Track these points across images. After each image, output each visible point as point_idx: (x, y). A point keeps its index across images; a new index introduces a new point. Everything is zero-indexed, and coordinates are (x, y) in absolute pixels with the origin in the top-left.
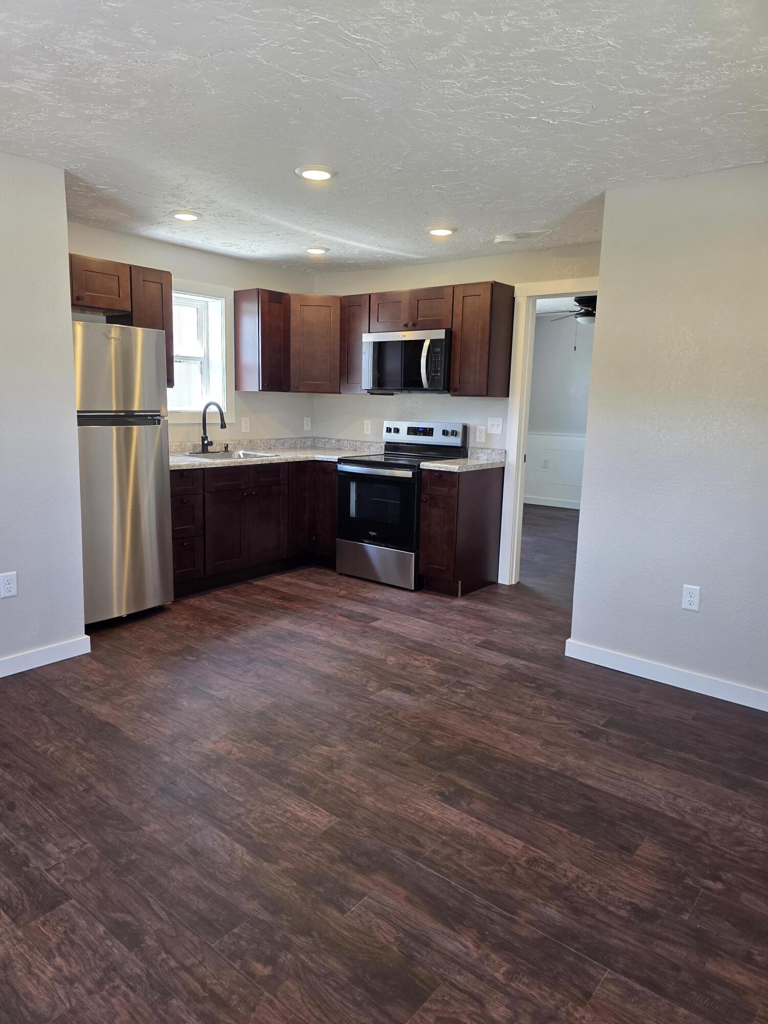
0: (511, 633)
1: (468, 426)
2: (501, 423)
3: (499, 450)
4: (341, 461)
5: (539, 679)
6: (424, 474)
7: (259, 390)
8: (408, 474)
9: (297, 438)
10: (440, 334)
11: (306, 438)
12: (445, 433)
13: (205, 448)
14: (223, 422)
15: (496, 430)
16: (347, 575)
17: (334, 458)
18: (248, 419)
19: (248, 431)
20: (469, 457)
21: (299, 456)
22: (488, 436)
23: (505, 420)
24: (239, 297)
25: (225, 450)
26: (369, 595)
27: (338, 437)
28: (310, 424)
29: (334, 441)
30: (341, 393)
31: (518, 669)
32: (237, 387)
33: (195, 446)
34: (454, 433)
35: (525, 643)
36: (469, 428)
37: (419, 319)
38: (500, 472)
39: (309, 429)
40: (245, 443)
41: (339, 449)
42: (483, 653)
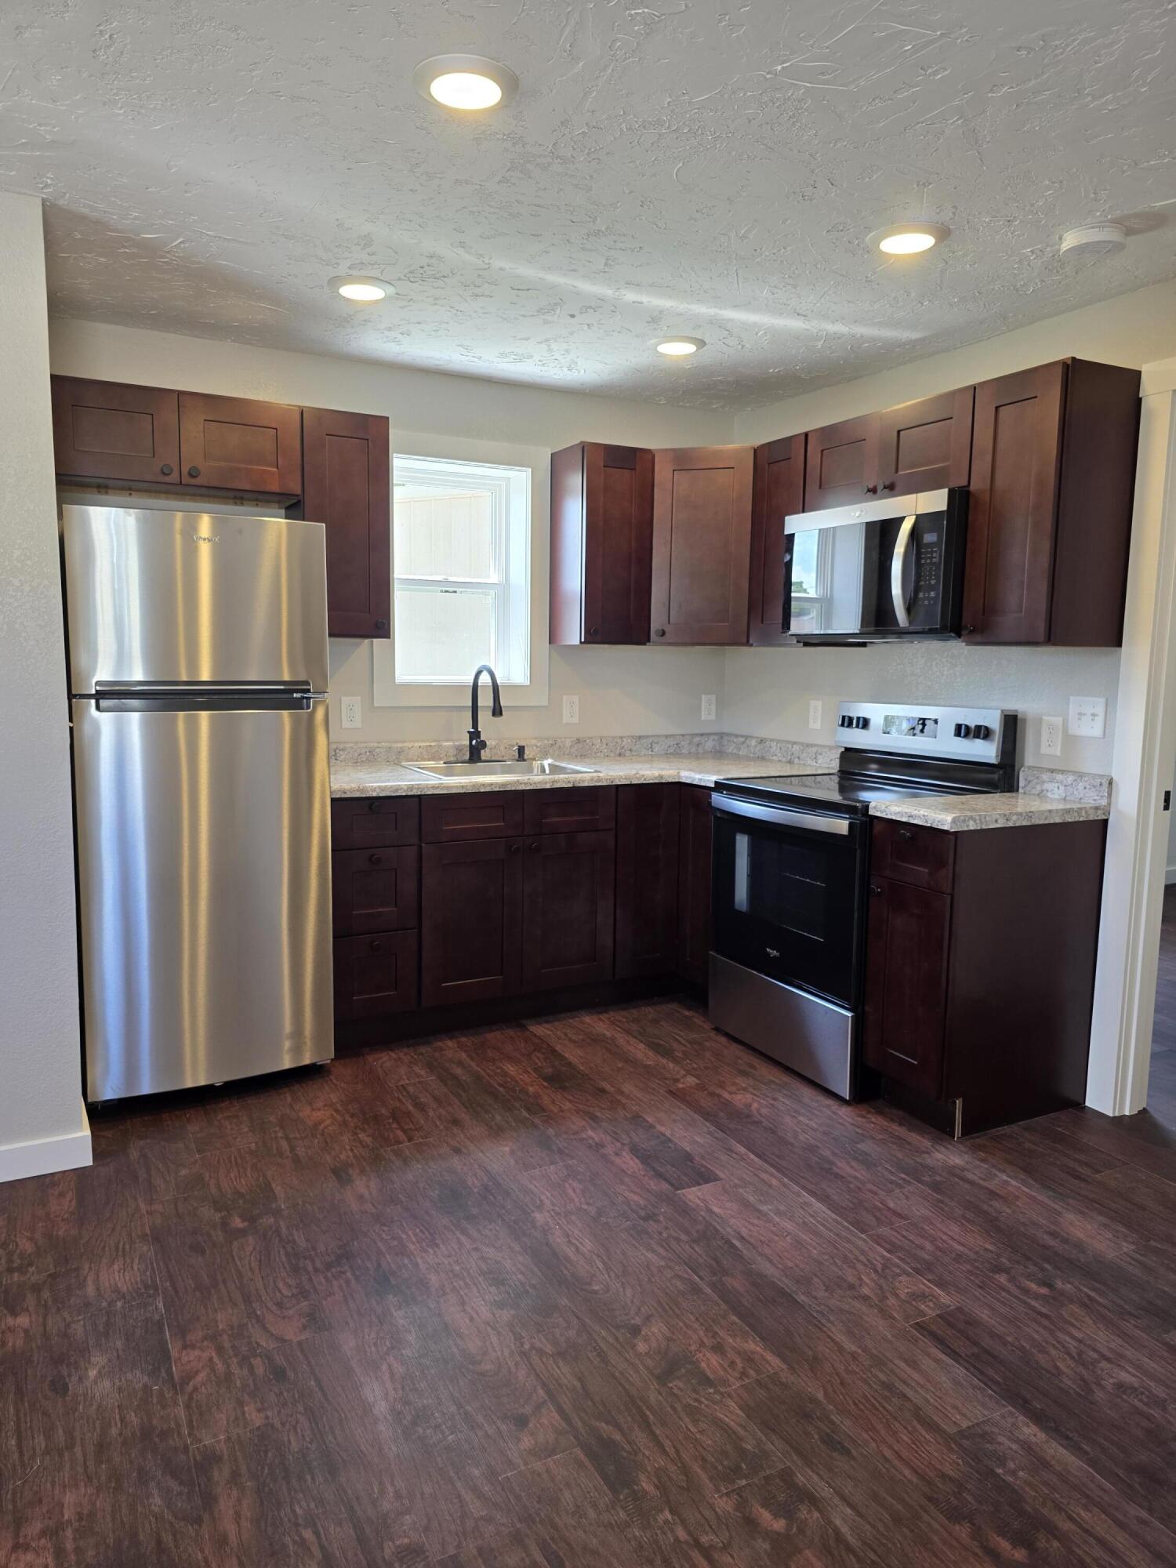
0: (1044, 1297)
1: (1019, 716)
2: (1100, 710)
3: (1095, 776)
4: (720, 787)
5: (1053, 1531)
6: (878, 828)
7: (581, 642)
8: (840, 825)
9: (683, 735)
10: (935, 501)
11: (702, 735)
12: (962, 731)
13: (475, 752)
14: (497, 705)
15: (1090, 728)
16: (727, 1035)
17: (709, 779)
18: (576, 699)
19: (576, 720)
20: (1020, 790)
21: (641, 773)
22: (1071, 741)
23: (1110, 706)
24: (557, 465)
25: (519, 757)
26: (739, 1100)
27: (763, 733)
28: (713, 707)
29: (753, 743)
30: (752, 645)
31: (1002, 1461)
32: (553, 638)
33: (459, 749)
34: (981, 733)
35: (1072, 1345)
36: (1024, 720)
37: (900, 473)
38: (1097, 831)
39: (713, 717)
40: (568, 743)
41: (763, 759)
42: (927, 1363)
